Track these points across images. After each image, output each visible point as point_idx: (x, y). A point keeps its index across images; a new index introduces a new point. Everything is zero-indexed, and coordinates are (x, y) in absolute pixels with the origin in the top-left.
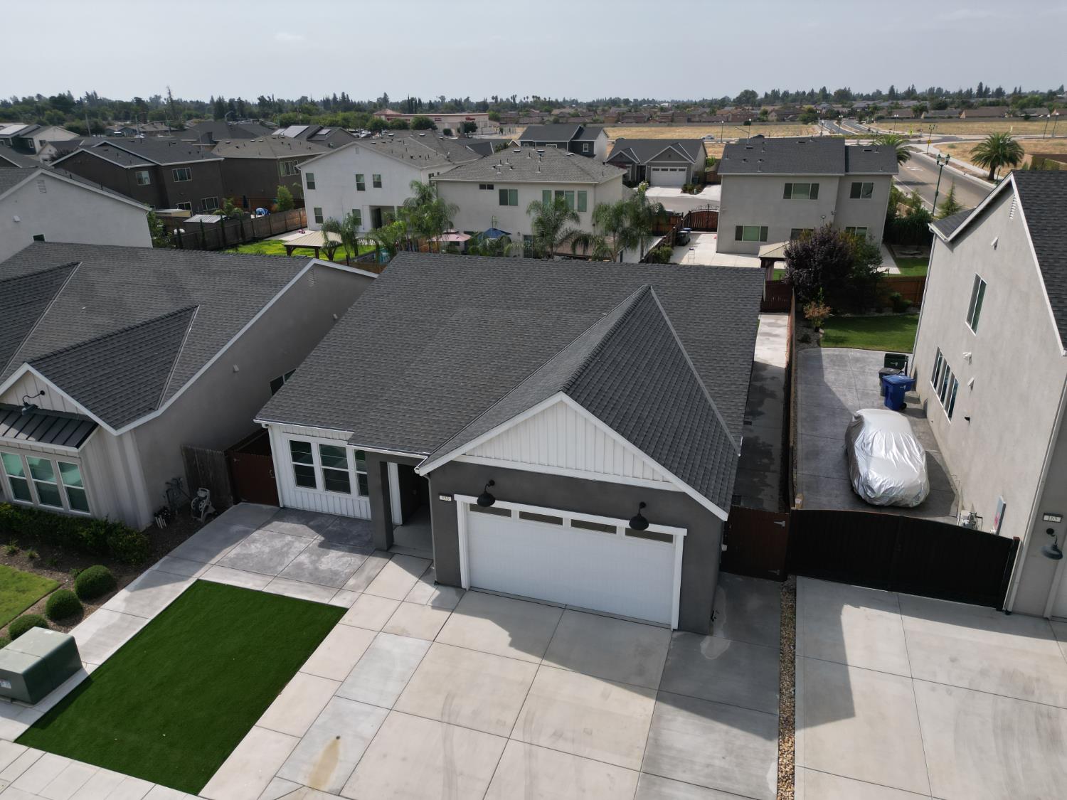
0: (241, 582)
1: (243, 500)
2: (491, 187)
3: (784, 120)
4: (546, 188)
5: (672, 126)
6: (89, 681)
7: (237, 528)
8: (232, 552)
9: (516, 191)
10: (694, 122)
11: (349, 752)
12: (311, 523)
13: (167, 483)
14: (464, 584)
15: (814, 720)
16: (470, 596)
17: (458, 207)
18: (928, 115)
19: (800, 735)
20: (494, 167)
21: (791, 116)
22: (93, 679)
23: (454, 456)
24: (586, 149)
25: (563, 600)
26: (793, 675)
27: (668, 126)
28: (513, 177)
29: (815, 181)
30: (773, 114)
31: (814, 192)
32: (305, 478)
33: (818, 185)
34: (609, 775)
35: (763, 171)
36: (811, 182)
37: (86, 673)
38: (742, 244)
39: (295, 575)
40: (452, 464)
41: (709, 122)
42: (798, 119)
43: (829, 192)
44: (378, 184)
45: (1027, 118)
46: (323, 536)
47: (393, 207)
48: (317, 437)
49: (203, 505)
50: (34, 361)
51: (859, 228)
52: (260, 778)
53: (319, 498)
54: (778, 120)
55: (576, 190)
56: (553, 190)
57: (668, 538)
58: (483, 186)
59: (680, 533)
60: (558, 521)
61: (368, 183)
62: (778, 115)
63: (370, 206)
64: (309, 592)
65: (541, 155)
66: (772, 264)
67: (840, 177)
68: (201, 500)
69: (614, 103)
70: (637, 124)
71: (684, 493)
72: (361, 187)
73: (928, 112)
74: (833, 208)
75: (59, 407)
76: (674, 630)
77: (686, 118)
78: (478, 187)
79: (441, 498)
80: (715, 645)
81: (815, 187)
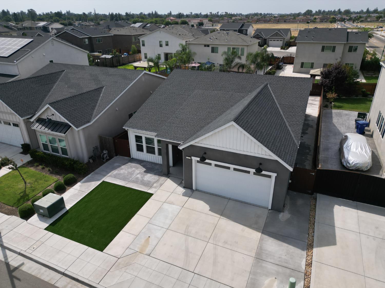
0: (117, 182)
1: (119, 155)
2: (208, 46)
3: (323, 22)
4: (229, 47)
5: (278, 24)
6: (67, 212)
7: (116, 164)
8: (115, 172)
9: (218, 47)
10: (287, 22)
11: (153, 242)
12: (141, 164)
13: (93, 148)
14: (194, 188)
15: (321, 245)
16: (196, 193)
17: (196, 53)
18: (382, 20)
19: (315, 250)
20: (210, 38)
21: (325, 20)
22: (69, 211)
23: (192, 143)
24: (244, 32)
25: (229, 196)
26: (314, 229)
27: (277, 23)
28: (217, 42)
29: (334, 45)
30: (319, 19)
31: (334, 49)
32: (140, 148)
33: (335, 46)
34: (243, 258)
35: (314, 41)
36: (333, 45)
37: (67, 209)
38: (303, 69)
39: (136, 181)
40: (191, 146)
41: (293, 22)
42: (328, 21)
43: (339, 50)
44: (167, 45)
46: (145, 169)
47: (172, 53)
48: (144, 134)
49: (105, 156)
50: (51, 104)
51: (350, 64)
52: (123, 248)
53: (144, 156)
54: (320, 22)
55: (240, 47)
56: (232, 47)
57: (269, 177)
58: (205, 46)
59: (274, 175)
60: (229, 168)
61: (164, 44)
62: (320, 19)
63: (164, 53)
64: (140, 187)
65: (227, 34)
66: (314, 77)
67: (345, 44)
68: (104, 154)
69: (256, 15)
70: (265, 23)
71: (277, 160)
72: (161, 46)
73: (382, 18)
74: (341, 56)
75: (58, 120)
76: (269, 209)
77: (284, 21)
78: (204, 46)
79: (187, 157)
80: (284, 216)
81: (334, 47)
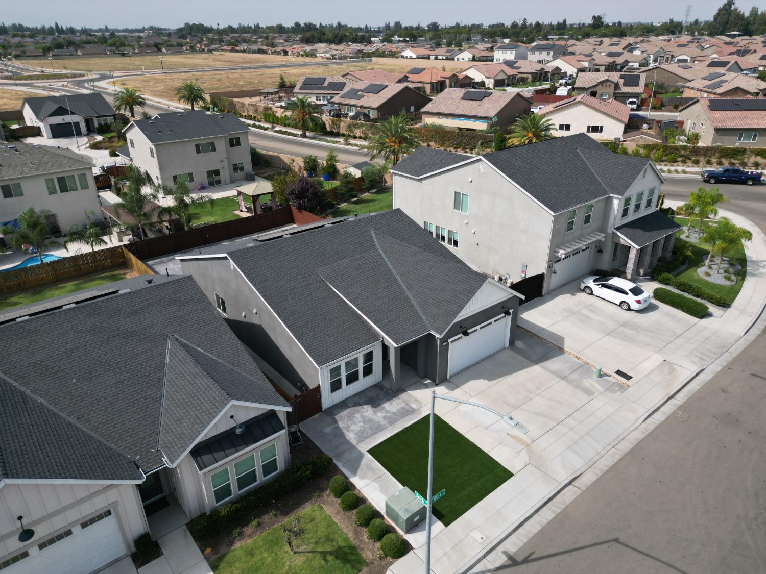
4: (48, 177)
9: (19, 184)
14: (448, 376)
16: (450, 380)
19: (564, 349)
23: (455, 321)
25: (477, 359)
26: (542, 338)
29: (212, 141)
31: (213, 147)
32: (336, 386)
35: (180, 139)
36: (209, 141)
39: (392, 421)
43: (222, 146)
45: (123, 55)
48: (345, 359)
51: (239, 164)
55: (75, 174)
56: (54, 177)
60: (476, 330)
67: (222, 137)
71: (514, 296)
74: (225, 155)
76: (508, 348)
79: (443, 345)
81: (213, 144)
